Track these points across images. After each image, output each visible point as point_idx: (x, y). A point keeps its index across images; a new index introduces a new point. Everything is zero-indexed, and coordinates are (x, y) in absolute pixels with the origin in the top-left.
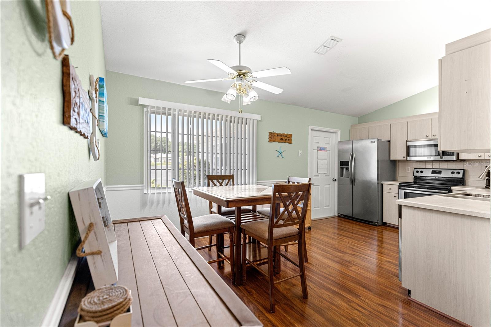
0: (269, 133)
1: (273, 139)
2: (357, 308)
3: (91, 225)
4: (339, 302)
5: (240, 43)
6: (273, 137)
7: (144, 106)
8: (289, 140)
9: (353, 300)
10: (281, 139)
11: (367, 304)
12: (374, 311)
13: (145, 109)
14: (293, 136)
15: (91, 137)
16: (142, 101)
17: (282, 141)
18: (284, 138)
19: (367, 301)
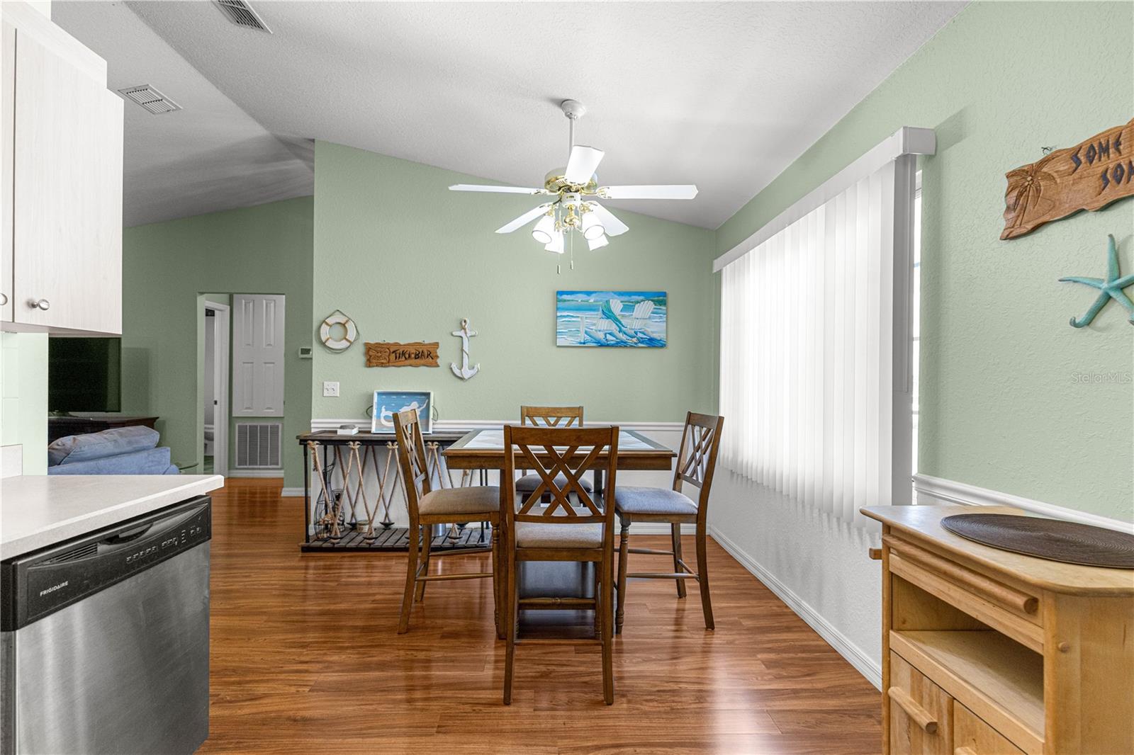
2: (307, 665)
4: (344, 657)
9: (322, 674)
11: (292, 683)
12: (275, 678)
19: (293, 689)
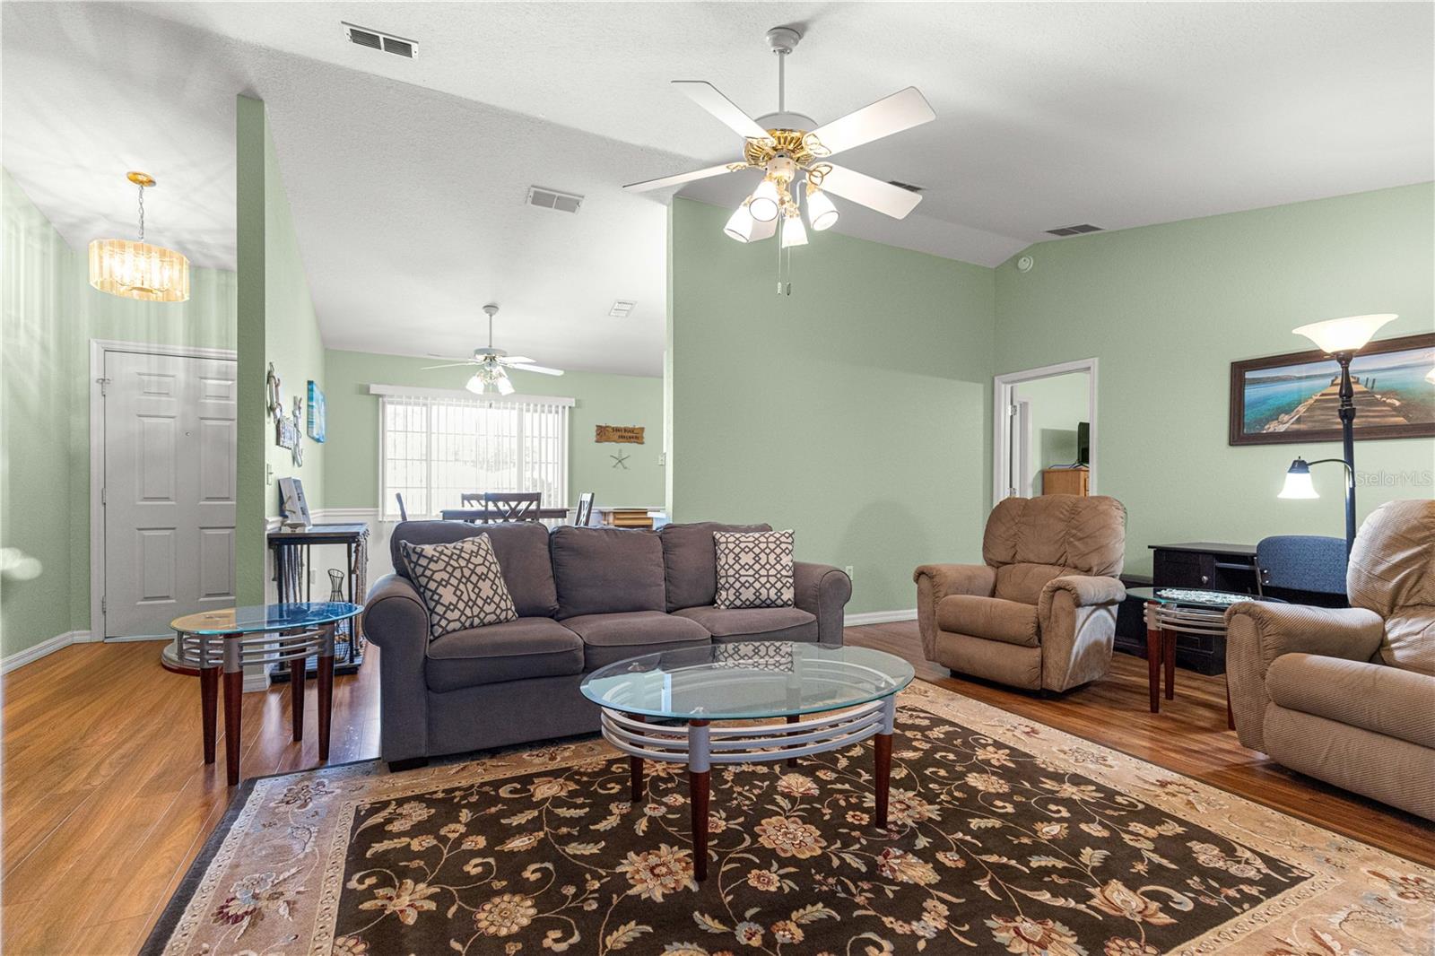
0: (597, 426)
1: (604, 437)
3: (290, 497)
5: (491, 316)
6: (603, 434)
7: (378, 396)
8: (637, 438)
10: (622, 437)
13: (380, 399)
14: (646, 430)
15: (295, 449)
16: (374, 389)
17: (621, 440)
18: (626, 434)
